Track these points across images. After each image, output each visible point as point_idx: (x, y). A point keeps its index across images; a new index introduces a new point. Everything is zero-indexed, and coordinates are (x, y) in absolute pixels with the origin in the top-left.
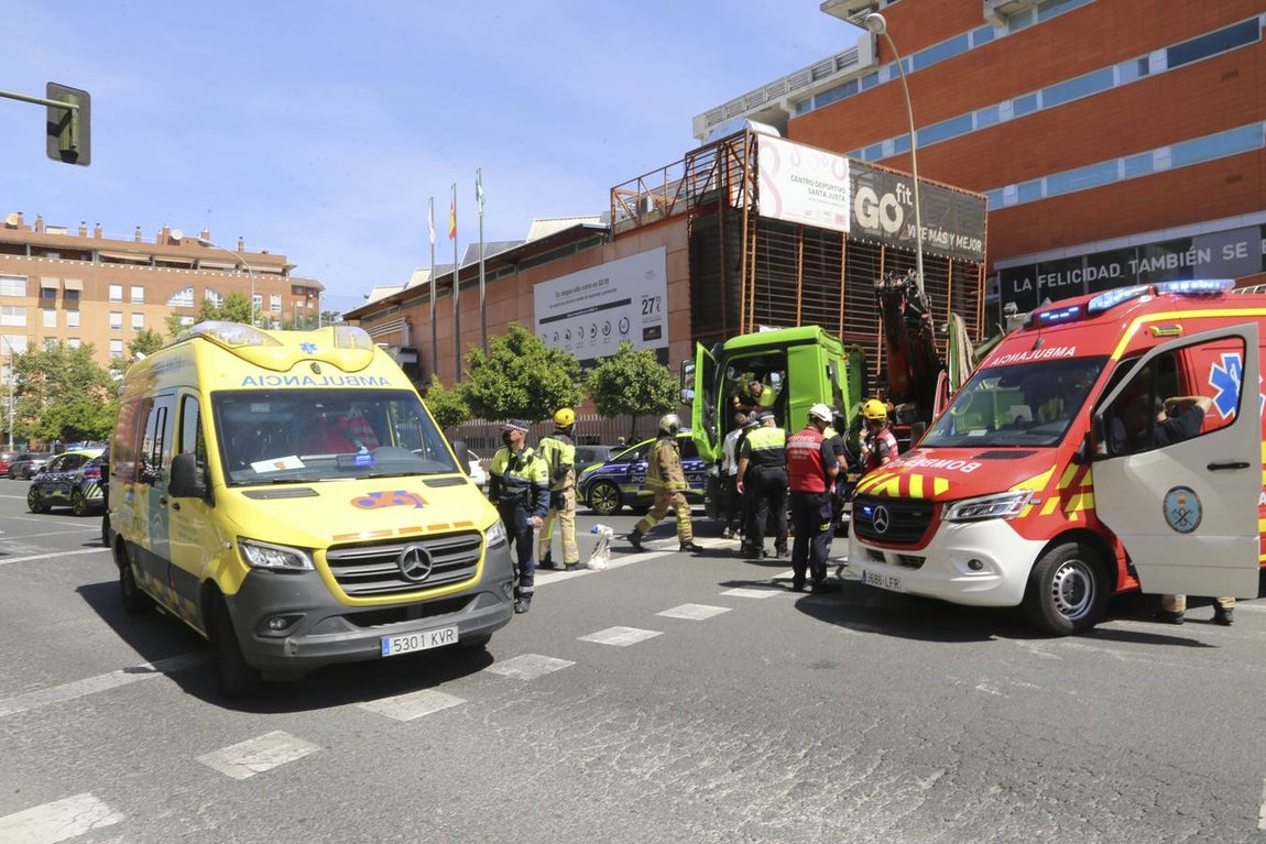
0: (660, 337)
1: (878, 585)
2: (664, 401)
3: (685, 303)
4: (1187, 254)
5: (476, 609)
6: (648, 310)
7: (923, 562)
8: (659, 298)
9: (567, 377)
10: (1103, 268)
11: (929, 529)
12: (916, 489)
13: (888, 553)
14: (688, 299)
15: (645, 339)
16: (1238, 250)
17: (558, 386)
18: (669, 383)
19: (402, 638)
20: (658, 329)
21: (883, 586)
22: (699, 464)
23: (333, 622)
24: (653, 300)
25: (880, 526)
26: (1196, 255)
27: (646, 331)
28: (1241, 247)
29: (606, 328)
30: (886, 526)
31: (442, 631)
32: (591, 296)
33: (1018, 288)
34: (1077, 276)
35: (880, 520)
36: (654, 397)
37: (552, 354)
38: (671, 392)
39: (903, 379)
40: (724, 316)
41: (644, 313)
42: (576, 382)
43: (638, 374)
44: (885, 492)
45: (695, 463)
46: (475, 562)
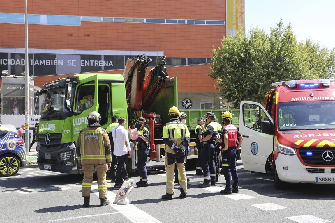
4: (54, 61)
10: (18, 60)
16: (73, 63)
26: (58, 61)
28: (74, 62)
34: (5, 62)
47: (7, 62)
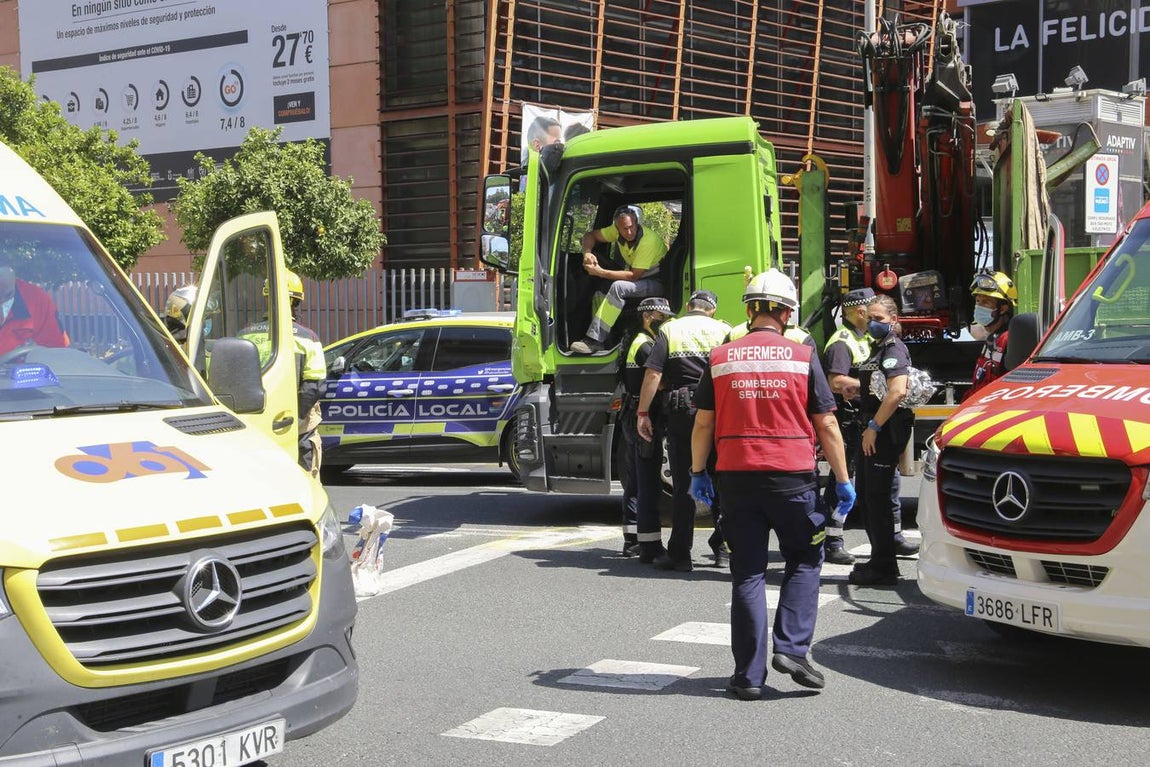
0: (311, 116)
1: (1004, 620)
2: (342, 250)
3: (368, 47)
5: (309, 681)
6: (285, 57)
7: (1102, 577)
8: (310, 34)
9: (124, 191)
11: (1119, 515)
12: (1088, 440)
13: (1024, 560)
14: (375, 41)
15: (278, 120)
17: (107, 212)
18: (351, 215)
19: (186, 749)
20: (308, 100)
21: (1017, 622)
22: (469, 382)
23: (51, 724)
24: (296, 37)
25: (1010, 509)
27: (280, 103)
29: (191, 90)
30: (1025, 509)
31: (258, 729)
32: (157, 20)
33: (1001, 45)
34: (1119, 23)
35: (1009, 498)
36: (322, 242)
37: (91, 140)
38: (355, 233)
39: (905, 225)
40: (451, 82)
41: (277, 64)
42: (145, 204)
43: (289, 193)
44: (1018, 444)
45: (461, 380)
46: (302, 589)
47: (1127, 22)
